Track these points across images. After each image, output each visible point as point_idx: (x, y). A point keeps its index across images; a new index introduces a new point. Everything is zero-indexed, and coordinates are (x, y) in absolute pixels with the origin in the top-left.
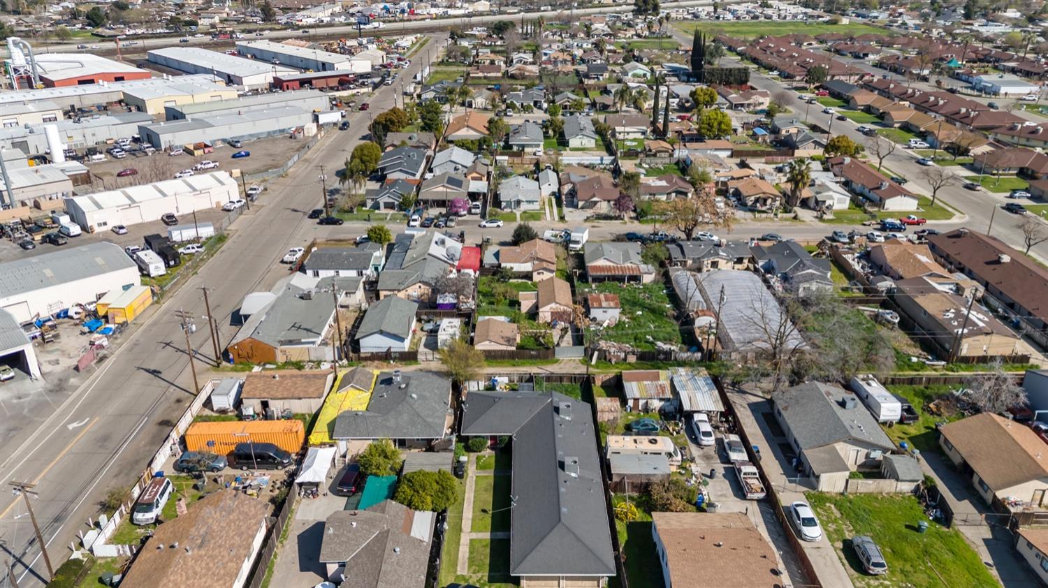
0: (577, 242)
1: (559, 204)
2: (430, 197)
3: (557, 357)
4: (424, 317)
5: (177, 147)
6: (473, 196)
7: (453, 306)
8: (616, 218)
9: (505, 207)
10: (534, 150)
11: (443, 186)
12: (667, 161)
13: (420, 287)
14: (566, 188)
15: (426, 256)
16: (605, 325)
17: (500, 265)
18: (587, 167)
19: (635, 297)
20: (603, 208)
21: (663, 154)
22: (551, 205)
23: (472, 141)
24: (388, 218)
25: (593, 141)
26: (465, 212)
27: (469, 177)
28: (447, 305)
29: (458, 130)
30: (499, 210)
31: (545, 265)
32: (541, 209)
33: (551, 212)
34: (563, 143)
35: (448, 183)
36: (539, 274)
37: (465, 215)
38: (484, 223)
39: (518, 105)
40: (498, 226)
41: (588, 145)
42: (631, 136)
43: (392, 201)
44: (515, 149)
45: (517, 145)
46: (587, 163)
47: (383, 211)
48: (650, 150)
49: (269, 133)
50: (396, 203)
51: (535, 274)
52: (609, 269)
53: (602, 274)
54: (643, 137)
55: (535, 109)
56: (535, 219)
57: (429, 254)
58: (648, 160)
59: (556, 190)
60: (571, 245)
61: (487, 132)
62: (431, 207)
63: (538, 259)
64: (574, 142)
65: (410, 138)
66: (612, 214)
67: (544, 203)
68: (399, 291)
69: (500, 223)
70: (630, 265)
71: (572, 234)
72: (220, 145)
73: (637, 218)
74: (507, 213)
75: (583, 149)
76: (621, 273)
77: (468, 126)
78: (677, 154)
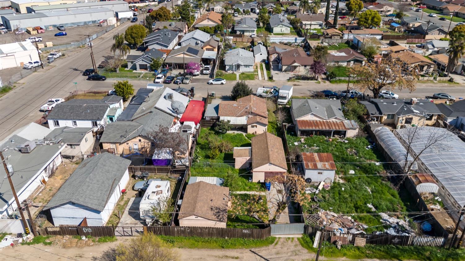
0: (284, 98)
1: (268, 68)
2: (173, 61)
3: (273, 234)
4: (139, 173)
5: (22, 29)
6: (206, 61)
7: (168, 162)
8: (312, 79)
9: (228, 70)
10: (251, 34)
11: (184, 53)
12: (340, 41)
13: (140, 140)
14: (273, 57)
15: (153, 110)
16: (320, 187)
17: (218, 118)
18: (286, 44)
19: (342, 152)
20: (302, 71)
21: (336, 37)
22: (262, 69)
23: (210, 28)
24: (141, 76)
25: (289, 29)
26: (198, 73)
27: (205, 49)
28: (162, 161)
29: (202, 21)
30: (224, 72)
31: (258, 119)
32: (255, 71)
33: (262, 74)
34: (269, 30)
35: (187, 51)
36: (253, 127)
37: (198, 75)
38: (211, 81)
39: (241, 10)
40: (222, 84)
41: (285, 32)
42: (313, 27)
43: (146, 63)
44: (238, 33)
45: (240, 31)
46: (286, 42)
47: (139, 71)
48: (327, 34)
49: (85, 23)
50: (148, 65)
51: (249, 127)
52: (316, 123)
53: (311, 128)
54: (320, 28)
55: (251, 13)
56: (250, 79)
57: (156, 108)
58: (327, 40)
59: (266, 58)
60: (279, 100)
61: (221, 23)
62: (174, 68)
63: (252, 113)
64: (276, 30)
65: (170, 25)
66: (309, 76)
67: (257, 67)
68: (120, 144)
69: (223, 81)
70: (334, 120)
71: (280, 91)
72: (51, 28)
73: (327, 79)
74: (230, 74)
75: (282, 34)
76: (327, 128)
77: (208, 19)
78: (346, 37)
